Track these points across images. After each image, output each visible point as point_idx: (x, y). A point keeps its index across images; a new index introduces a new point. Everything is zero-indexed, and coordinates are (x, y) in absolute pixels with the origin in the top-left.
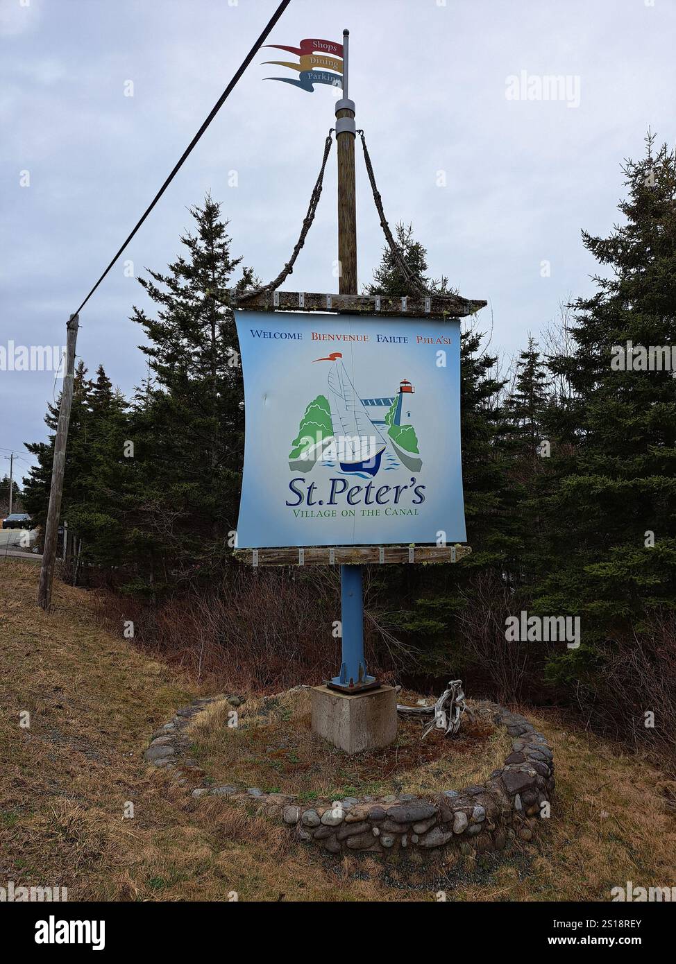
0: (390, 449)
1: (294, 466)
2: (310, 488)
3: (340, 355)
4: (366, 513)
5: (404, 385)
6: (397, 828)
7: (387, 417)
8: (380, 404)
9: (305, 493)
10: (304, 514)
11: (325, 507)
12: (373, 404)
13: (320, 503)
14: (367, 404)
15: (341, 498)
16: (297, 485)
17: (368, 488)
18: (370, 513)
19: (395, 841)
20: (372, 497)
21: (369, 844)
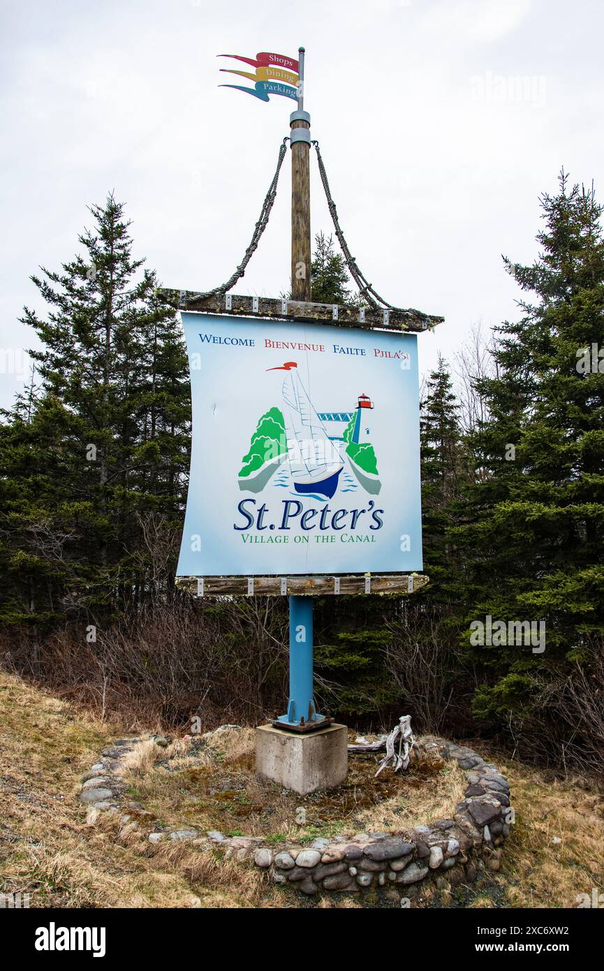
0: (348, 470)
1: (243, 485)
2: (260, 511)
3: (295, 365)
4: (320, 539)
5: (362, 400)
6: (376, 867)
7: (345, 434)
8: (338, 419)
9: (255, 515)
10: (254, 540)
11: (276, 532)
12: (330, 419)
13: (272, 527)
14: (324, 419)
15: (294, 523)
16: (248, 507)
17: (323, 511)
18: (326, 539)
19: (372, 880)
20: (328, 522)
21: (347, 883)
